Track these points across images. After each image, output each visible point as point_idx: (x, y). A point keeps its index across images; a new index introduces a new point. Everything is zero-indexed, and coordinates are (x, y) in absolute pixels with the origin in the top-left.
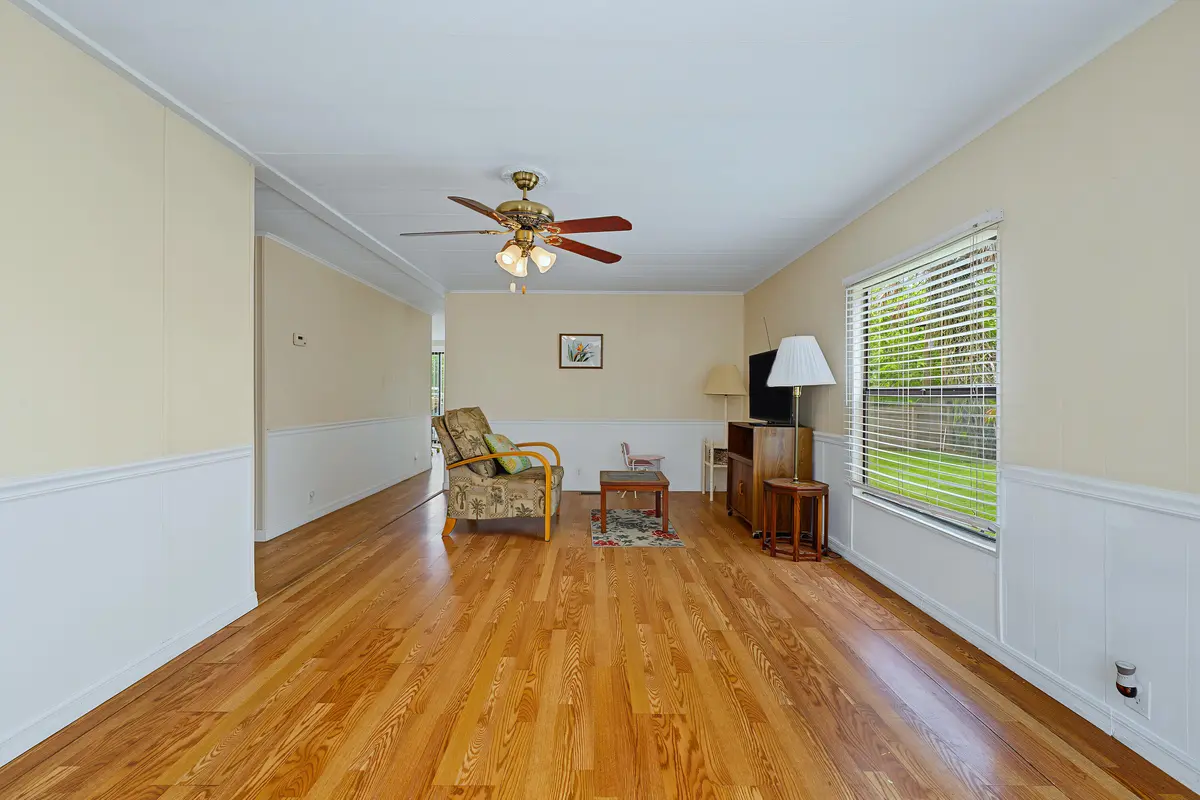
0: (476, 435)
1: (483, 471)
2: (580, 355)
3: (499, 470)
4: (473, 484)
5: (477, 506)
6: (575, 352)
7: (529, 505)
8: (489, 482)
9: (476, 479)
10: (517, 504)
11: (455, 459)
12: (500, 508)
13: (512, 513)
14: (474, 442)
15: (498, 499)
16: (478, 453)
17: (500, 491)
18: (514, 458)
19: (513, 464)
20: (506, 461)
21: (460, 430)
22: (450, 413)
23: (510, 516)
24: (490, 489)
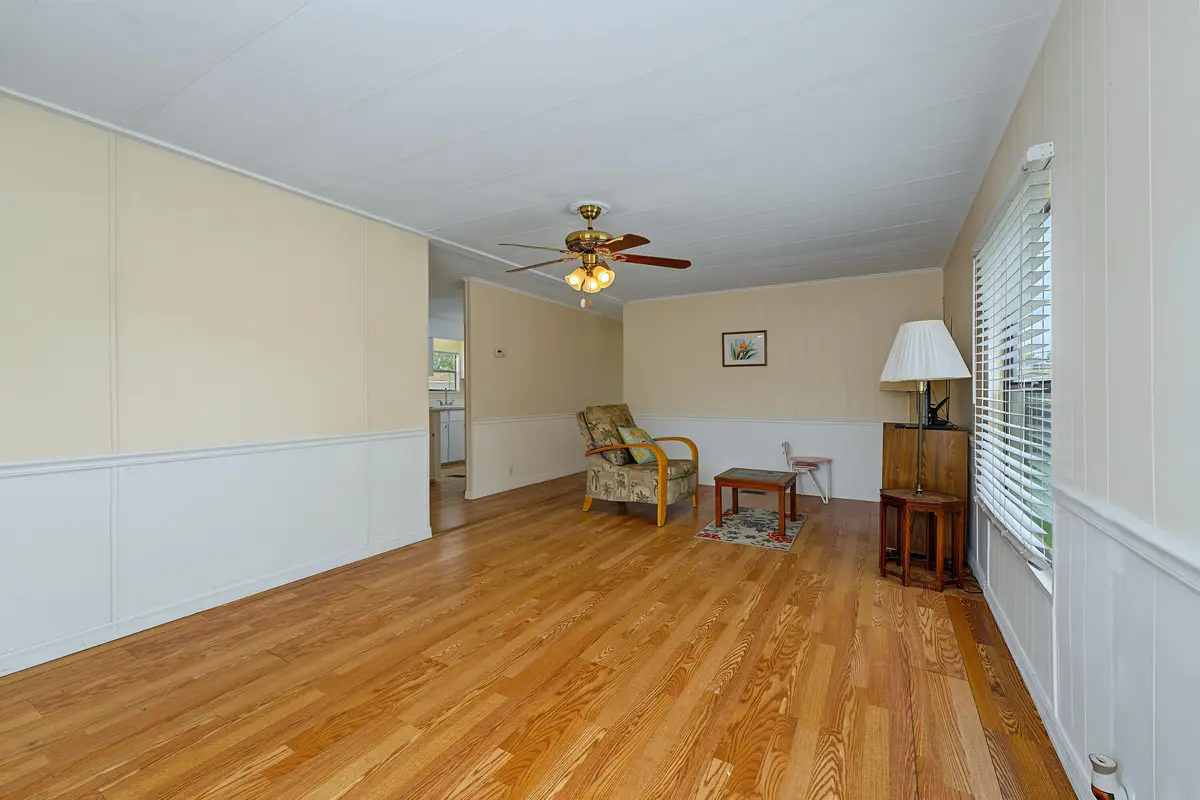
0: (608, 427)
1: (614, 460)
2: (744, 353)
3: (629, 460)
4: (603, 468)
5: (607, 490)
6: (738, 350)
7: (646, 492)
8: (615, 469)
9: (607, 466)
10: (637, 490)
11: (591, 447)
12: (625, 492)
13: (634, 498)
14: (607, 434)
15: (622, 484)
16: (608, 442)
17: (624, 477)
18: (642, 450)
19: (641, 455)
20: (634, 452)
21: (594, 423)
22: (588, 408)
23: (631, 500)
24: (616, 475)
